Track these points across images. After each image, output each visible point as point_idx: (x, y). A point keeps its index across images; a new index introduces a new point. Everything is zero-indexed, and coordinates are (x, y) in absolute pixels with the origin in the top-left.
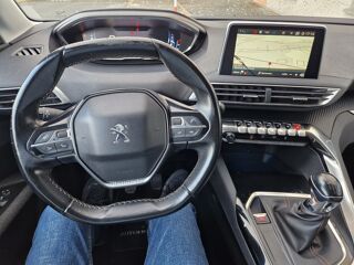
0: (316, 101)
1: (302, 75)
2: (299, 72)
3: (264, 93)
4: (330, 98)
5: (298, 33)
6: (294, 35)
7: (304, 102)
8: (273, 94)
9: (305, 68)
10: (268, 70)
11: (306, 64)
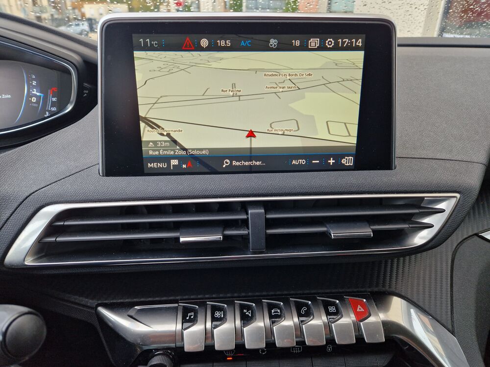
0: (399, 236)
1: (348, 161)
2: (338, 154)
3: (244, 223)
4: (436, 221)
5: (314, 42)
6: (304, 48)
7: (363, 242)
8: (270, 223)
9: (354, 140)
10: (250, 154)
11: (354, 130)
